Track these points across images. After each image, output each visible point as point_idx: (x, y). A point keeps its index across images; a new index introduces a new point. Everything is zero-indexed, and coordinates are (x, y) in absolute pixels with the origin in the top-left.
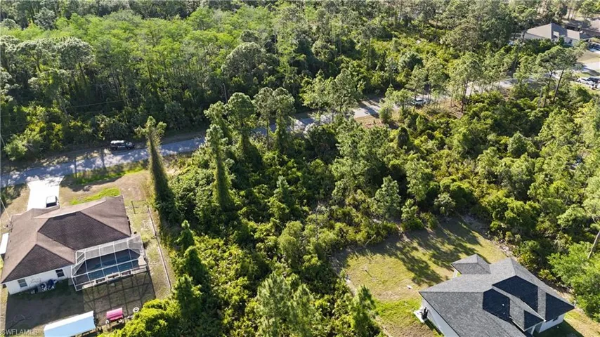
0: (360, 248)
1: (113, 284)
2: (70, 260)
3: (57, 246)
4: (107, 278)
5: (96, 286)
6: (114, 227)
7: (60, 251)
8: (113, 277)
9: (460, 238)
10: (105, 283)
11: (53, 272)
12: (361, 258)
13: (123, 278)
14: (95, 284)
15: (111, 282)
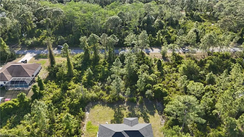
0: (104, 103)
1: (17, 91)
2: (8, 80)
3: (8, 74)
4: (16, 89)
5: (12, 90)
6: (28, 73)
7: (7, 76)
8: (18, 89)
9: (148, 111)
10: (15, 90)
11: (3, 82)
12: (102, 106)
13: (21, 90)
14: (12, 89)
15: (17, 90)
